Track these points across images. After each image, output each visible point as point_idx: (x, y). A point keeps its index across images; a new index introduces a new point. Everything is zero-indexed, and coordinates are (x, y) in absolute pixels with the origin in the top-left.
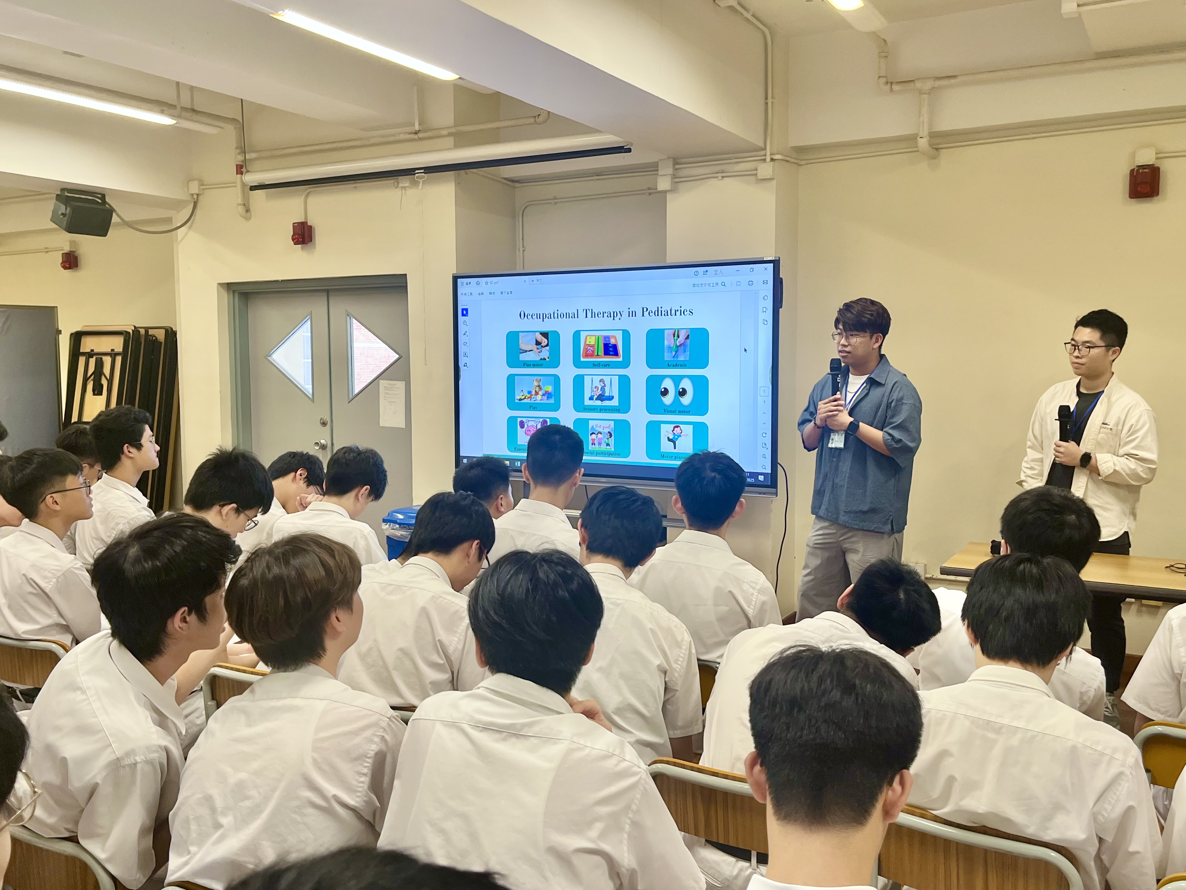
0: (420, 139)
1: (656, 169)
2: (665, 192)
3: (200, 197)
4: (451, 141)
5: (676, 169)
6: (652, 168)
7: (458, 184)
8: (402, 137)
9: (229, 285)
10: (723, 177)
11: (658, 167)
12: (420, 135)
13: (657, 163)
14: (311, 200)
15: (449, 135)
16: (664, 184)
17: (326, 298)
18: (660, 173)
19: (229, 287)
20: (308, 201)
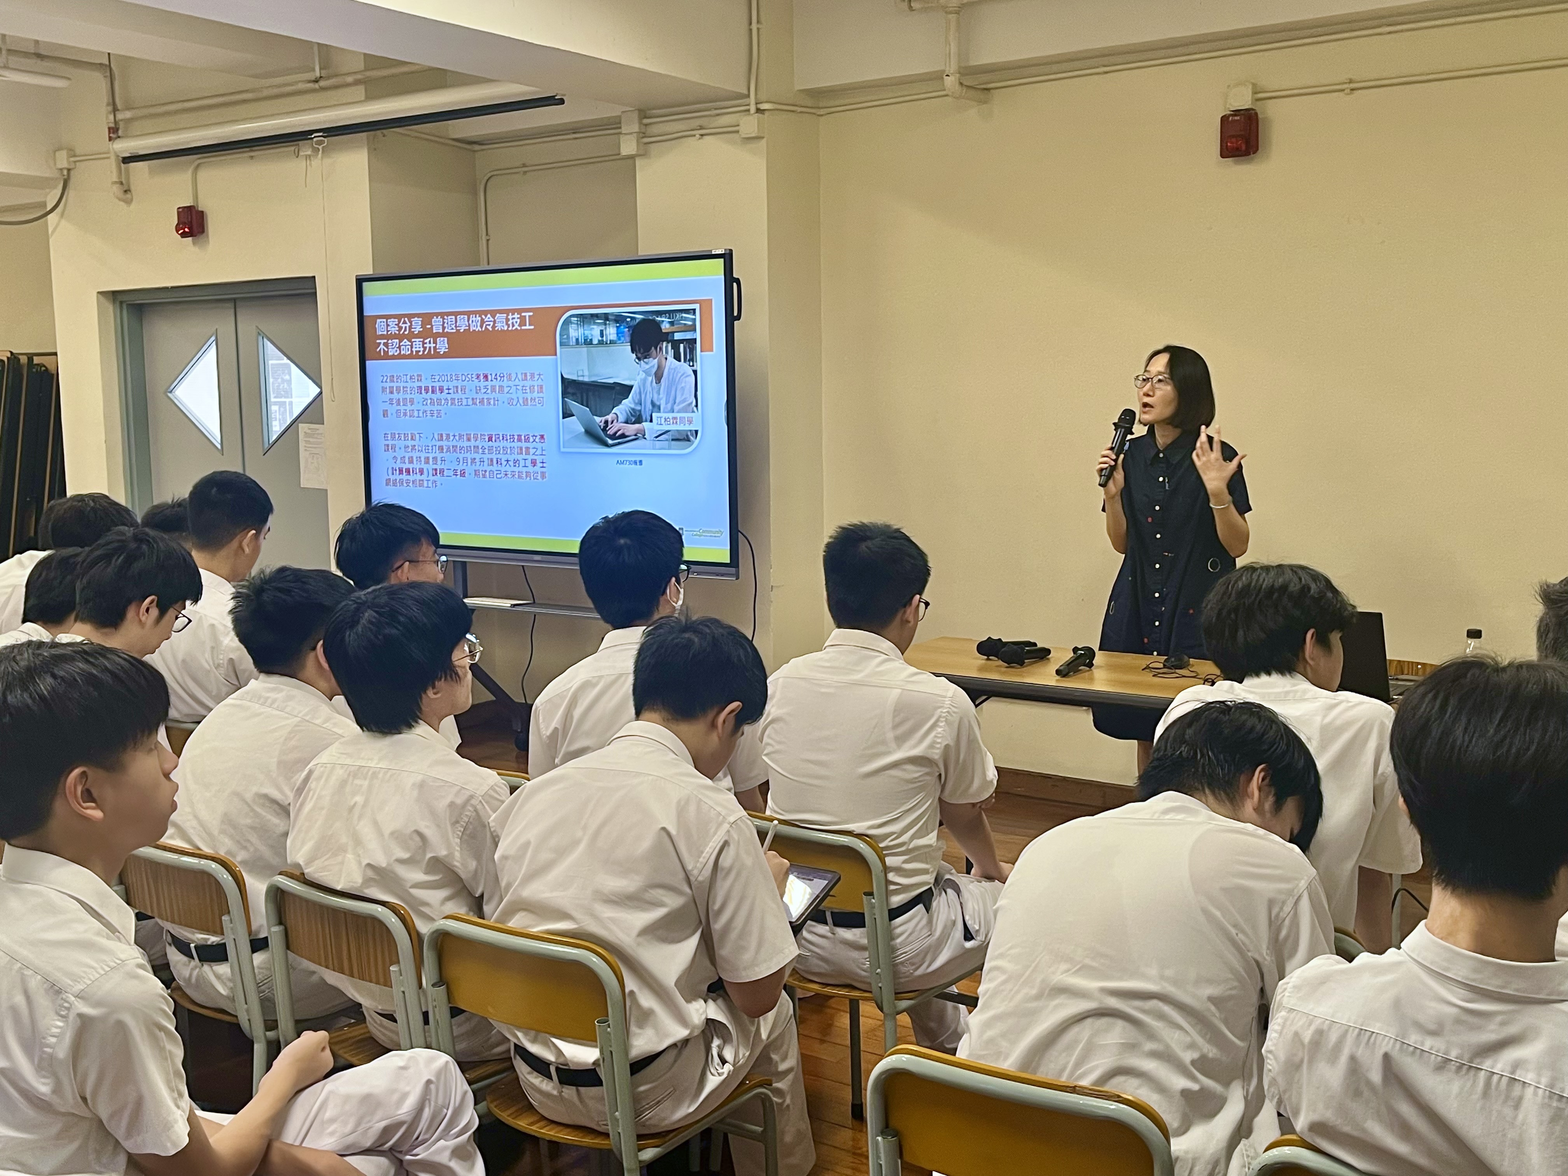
0: (323, 89)
1: (619, 125)
2: (632, 157)
3: (72, 172)
4: (359, 92)
5: (646, 125)
6: (613, 125)
7: (373, 151)
8: (301, 86)
9: (115, 294)
10: (702, 135)
11: (620, 123)
12: (322, 83)
13: (620, 117)
14: (203, 174)
15: (357, 83)
16: (628, 147)
17: (232, 311)
18: (624, 130)
19: (115, 296)
20: (198, 176)
